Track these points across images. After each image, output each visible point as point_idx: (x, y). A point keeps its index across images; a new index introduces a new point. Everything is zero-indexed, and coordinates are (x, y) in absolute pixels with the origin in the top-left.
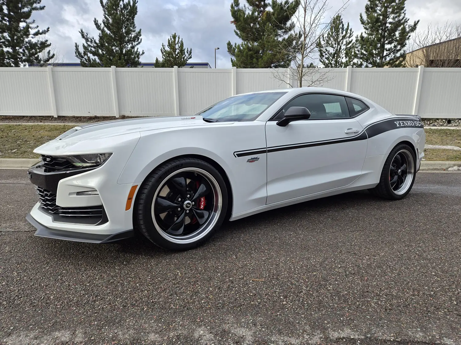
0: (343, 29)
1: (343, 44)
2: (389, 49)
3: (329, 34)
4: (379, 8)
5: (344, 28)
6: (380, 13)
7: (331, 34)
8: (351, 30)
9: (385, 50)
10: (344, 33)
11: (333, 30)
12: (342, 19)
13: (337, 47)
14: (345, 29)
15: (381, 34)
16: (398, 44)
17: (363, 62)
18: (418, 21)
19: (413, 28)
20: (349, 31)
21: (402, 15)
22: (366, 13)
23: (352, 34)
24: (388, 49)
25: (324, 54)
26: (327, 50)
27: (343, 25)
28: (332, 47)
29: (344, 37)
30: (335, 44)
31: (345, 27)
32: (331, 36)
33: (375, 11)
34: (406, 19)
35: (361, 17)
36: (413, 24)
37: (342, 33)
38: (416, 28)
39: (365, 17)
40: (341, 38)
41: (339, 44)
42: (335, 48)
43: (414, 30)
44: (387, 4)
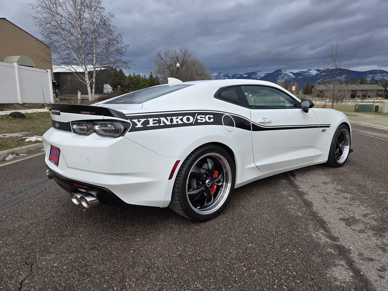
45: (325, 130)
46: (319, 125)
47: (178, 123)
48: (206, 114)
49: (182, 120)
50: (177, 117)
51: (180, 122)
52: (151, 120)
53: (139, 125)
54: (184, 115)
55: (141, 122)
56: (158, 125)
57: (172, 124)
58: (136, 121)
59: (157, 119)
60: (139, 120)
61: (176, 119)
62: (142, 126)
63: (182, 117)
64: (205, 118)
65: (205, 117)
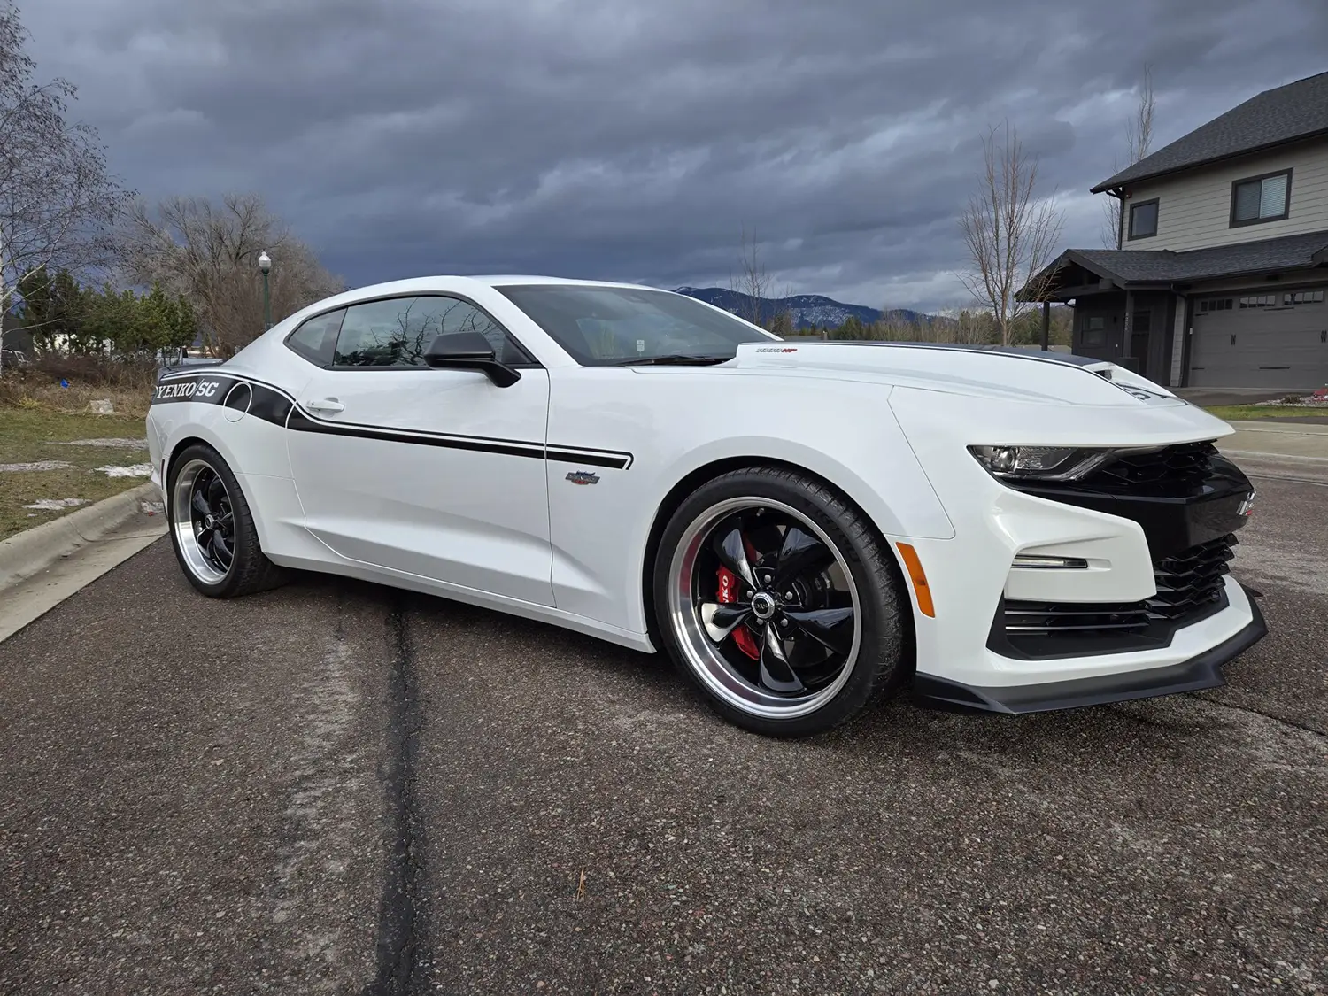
45: (591, 475)
46: (549, 445)
64: (206, 388)
65: (208, 385)
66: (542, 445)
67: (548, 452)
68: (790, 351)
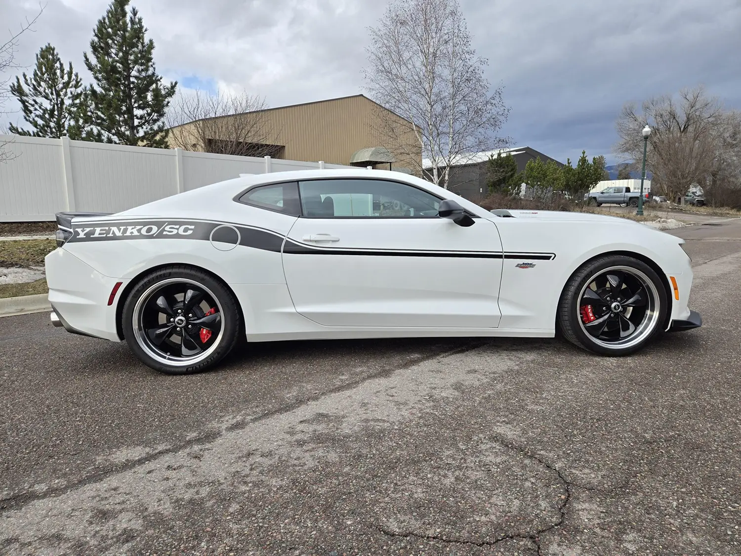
0: (62, 71)
1: (67, 97)
2: (141, 116)
3: (37, 75)
4: (113, 51)
5: (64, 70)
6: (117, 59)
7: (39, 74)
8: (76, 75)
9: (135, 117)
10: (66, 78)
11: (44, 70)
12: (57, 54)
13: (55, 100)
14: (65, 72)
15: (124, 92)
16: (153, 111)
17: (103, 132)
18: (176, 83)
19: (171, 92)
20: (73, 77)
21: (151, 69)
22: (94, 54)
23: (79, 82)
24: (139, 116)
25: (32, 108)
26: (36, 103)
27: (61, 65)
28: (46, 97)
29: (66, 85)
30: (52, 94)
31: (67, 69)
32: (42, 79)
33: (109, 55)
34: (157, 76)
35: (87, 59)
36: (169, 86)
37: (62, 77)
38: (174, 91)
39: (93, 60)
40: (61, 86)
41: (58, 95)
42: (53, 101)
43: (173, 94)
44: (126, 48)
45: (531, 264)
46: (505, 252)
47: (133, 234)
48: (181, 224)
49: (139, 231)
50: (134, 227)
51: (136, 233)
52: (98, 230)
53: (82, 235)
54: (145, 224)
55: (85, 232)
56: (105, 235)
57: (123, 235)
58: (79, 230)
59: (107, 228)
60: (83, 229)
61: (133, 229)
62: (85, 237)
63: (142, 227)
64: (178, 229)
65: (179, 227)
66: (502, 252)
67: (505, 255)
68: (536, 213)
